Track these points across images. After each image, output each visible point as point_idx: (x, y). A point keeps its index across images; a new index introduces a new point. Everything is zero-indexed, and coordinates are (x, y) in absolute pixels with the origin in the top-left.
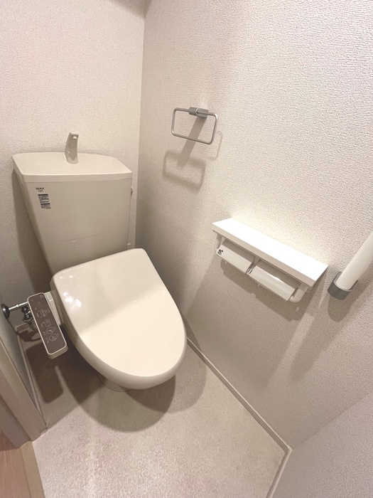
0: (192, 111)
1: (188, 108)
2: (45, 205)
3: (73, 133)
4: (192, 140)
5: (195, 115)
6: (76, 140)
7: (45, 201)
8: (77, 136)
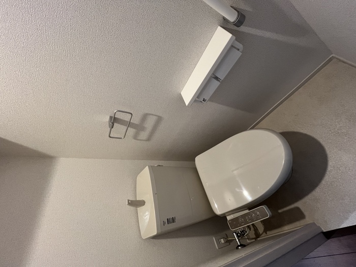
0: (111, 127)
1: (109, 129)
2: (173, 220)
3: (127, 204)
4: (129, 124)
5: (113, 125)
6: (131, 201)
7: (171, 221)
8: (129, 200)
